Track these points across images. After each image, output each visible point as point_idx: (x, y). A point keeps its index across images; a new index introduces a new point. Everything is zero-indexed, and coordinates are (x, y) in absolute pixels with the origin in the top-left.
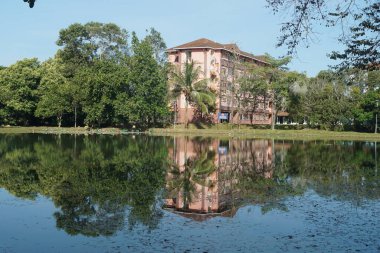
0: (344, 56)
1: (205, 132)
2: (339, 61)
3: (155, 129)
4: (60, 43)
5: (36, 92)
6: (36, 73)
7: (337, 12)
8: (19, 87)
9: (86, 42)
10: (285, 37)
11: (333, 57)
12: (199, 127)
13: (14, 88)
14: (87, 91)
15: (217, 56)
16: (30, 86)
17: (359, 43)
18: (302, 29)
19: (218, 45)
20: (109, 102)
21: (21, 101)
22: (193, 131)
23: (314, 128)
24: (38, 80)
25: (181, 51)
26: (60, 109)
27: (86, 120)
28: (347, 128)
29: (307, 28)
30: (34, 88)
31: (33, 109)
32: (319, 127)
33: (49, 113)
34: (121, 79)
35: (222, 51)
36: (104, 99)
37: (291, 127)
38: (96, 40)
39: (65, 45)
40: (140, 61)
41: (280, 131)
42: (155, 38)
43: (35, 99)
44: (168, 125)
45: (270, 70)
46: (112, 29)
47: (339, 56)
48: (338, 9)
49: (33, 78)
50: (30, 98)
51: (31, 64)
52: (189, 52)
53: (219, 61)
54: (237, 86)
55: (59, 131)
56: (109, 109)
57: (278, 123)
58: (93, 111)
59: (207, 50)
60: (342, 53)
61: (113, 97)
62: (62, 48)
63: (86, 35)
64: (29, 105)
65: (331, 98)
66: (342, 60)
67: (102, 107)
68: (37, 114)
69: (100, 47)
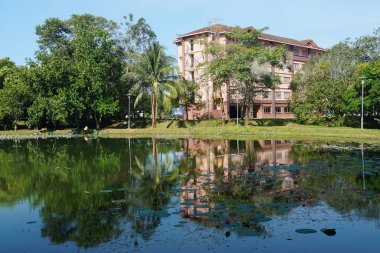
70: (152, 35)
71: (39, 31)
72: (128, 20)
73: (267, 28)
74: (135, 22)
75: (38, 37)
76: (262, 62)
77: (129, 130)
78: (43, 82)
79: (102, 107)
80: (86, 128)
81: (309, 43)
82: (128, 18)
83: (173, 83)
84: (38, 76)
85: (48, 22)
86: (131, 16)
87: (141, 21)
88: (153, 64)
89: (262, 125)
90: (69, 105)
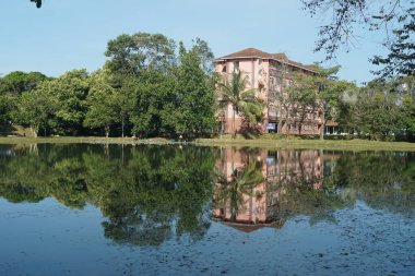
0: (388, 61)
1: (253, 143)
2: (382, 66)
3: (201, 140)
4: (108, 54)
5: (84, 102)
6: (85, 84)
7: (380, 15)
8: (68, 98)
9: (133, 52)
10: (324, 41)
11: (376, 62)
12: (247, 137)
13: (62, 99)
14: (134, 101)
15: (266, 65)
16: (78, 96)
17: (403, 47)
18: (342, 32)
19: (266, 54)
20: (156, 112)
21: (70, 111)
22: (241, 141)
23: (365, 138)
24: (87, 90)
25: (229, 60)
26: (108, 119)
27: (133, 131)
28: (399, 138)
29: (347, 32)
30: (83, 98)
31: (82, 119)
32: (369, 138)
33: (97, 123)
34: (168, 89)
35: (270, 61)
36: (151, 109)
37: (340, 138)
38: (144, 51)
39: (113, 56)
40: (187, 71)
41: (329, 142)
42: (203, 48)
43: (83, 109)
44: (216, 135)
45: (319, 79)
46: (160, 39)
47: (382, 61)
48: (382, 12)
49: (82, 89)
50: (79, 108)
51: (80, 75)
52: (237, 62)
53: (267, 70)
54: (286, 95)
55: (107, 141)
56: (156, 119)
57: (328, 134)
58: (141, 121)
59: (255, 59)
60: (385, 57)
61: (160, 107)
62: (110, 59)
63: (133, 45)
64: (78, 114)
65: (382, 108)
66: (385, 65)
67: (149, 117)
68: (86, 123)
69: (147, 57)
70: (210, 55)
82: (195, 41)
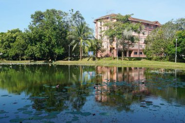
30: (13, 42)
33: (13, 54)
49: (12, 38)
70: (82, 18)
71: (32, 17)
72: (71, 12)
73: (133, 14)
74: (74, 12)
75: (32, 20)
76: (129, 30)
77: (69, 61)
78: (30, 39)
79: (57, 51)
80: (50, 60)
81: (157, 22)
82: (71, 11)
83: (89, 40)
84: (28, 36)
85: (36, 13)
86: (72, 10)
87: (77, 12)
88: (80, 31)
89: (131, 60)
90: (41, 50)
